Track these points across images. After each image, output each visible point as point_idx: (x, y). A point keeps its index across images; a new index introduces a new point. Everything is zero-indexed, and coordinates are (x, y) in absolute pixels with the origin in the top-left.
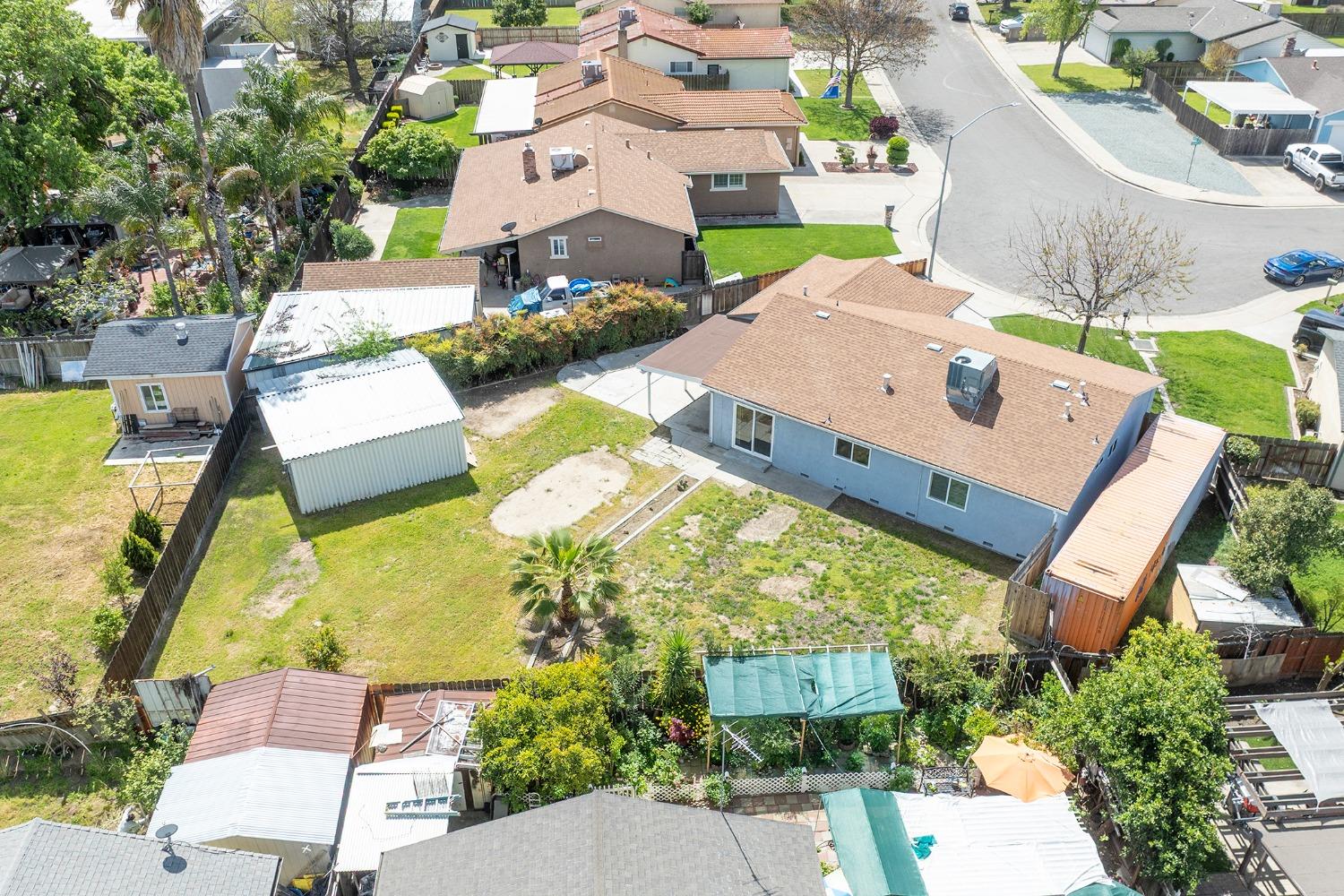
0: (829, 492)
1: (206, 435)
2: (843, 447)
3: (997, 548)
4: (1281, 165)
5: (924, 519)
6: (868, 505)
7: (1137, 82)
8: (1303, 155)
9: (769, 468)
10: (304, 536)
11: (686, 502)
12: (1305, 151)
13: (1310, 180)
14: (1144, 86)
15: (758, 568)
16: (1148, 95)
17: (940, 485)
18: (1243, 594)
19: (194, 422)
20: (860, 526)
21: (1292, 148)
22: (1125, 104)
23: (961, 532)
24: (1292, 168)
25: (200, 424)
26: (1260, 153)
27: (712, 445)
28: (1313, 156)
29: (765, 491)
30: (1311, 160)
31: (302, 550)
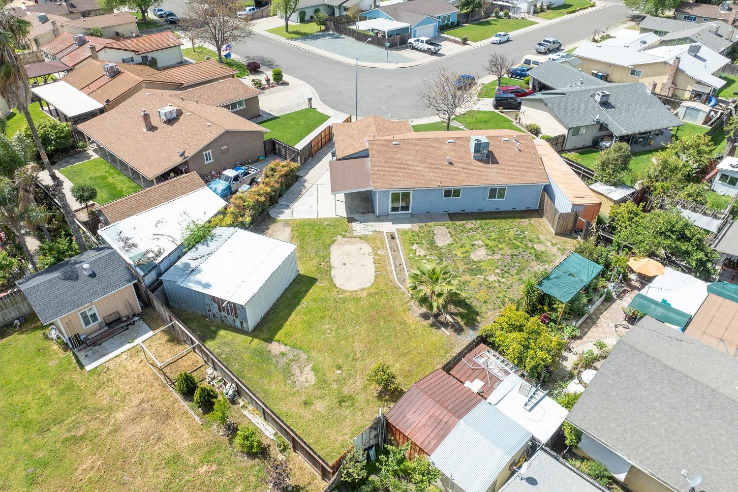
0: (443, 215)
1: (130, 324)
2: (448, 193)
3: (518, 209)
4: (408, 48)
5: (487, 209)
6: (461, 213)
7: (323, 27)
8: (417, 42)
9: (412, 215)
10: (269, 340)
11: (403, 242)
12: (418, 40)
13: (424, 51)
14: (327, 29)
15: (462, 253)
16: (331, 32)
17: (493, 193)
18: (613, 188)
19: (119, 320)
20: (470, 222)
21: (410, 41)
22: (327, 37)
23: (502, 209)
24: (414, 48)
25: (124, 319)
26: (397, 46)
27: (378, 217)
28: (422, 42)
29: (423, 224)
30: (422, 44)
31: (275, 348)
